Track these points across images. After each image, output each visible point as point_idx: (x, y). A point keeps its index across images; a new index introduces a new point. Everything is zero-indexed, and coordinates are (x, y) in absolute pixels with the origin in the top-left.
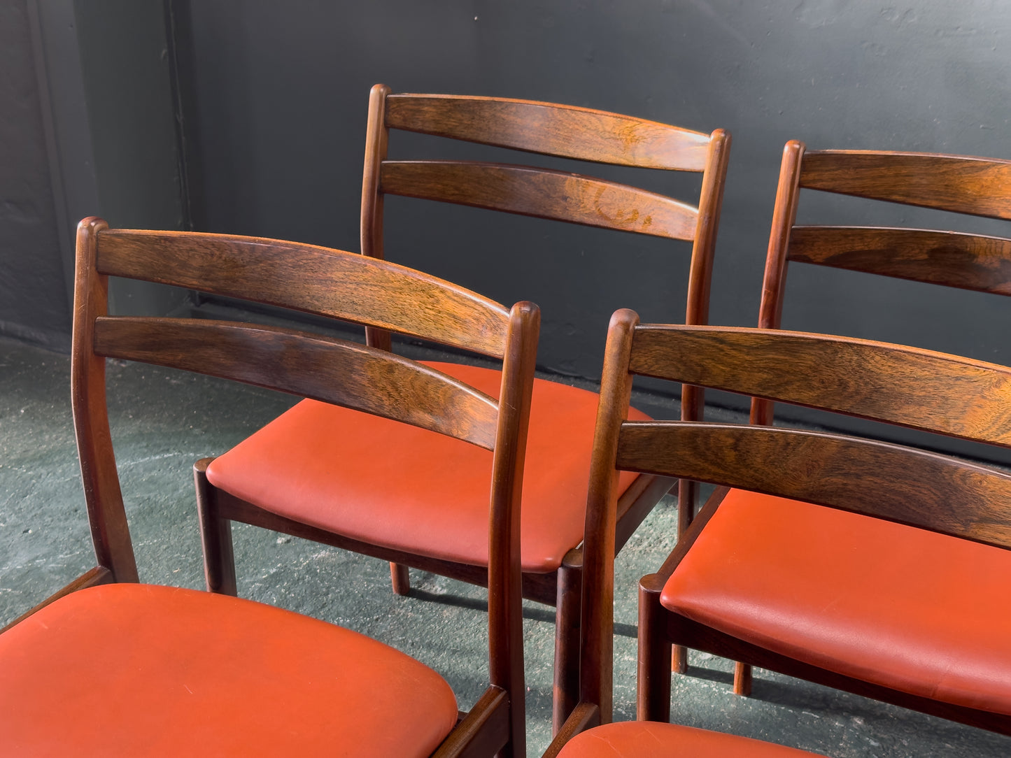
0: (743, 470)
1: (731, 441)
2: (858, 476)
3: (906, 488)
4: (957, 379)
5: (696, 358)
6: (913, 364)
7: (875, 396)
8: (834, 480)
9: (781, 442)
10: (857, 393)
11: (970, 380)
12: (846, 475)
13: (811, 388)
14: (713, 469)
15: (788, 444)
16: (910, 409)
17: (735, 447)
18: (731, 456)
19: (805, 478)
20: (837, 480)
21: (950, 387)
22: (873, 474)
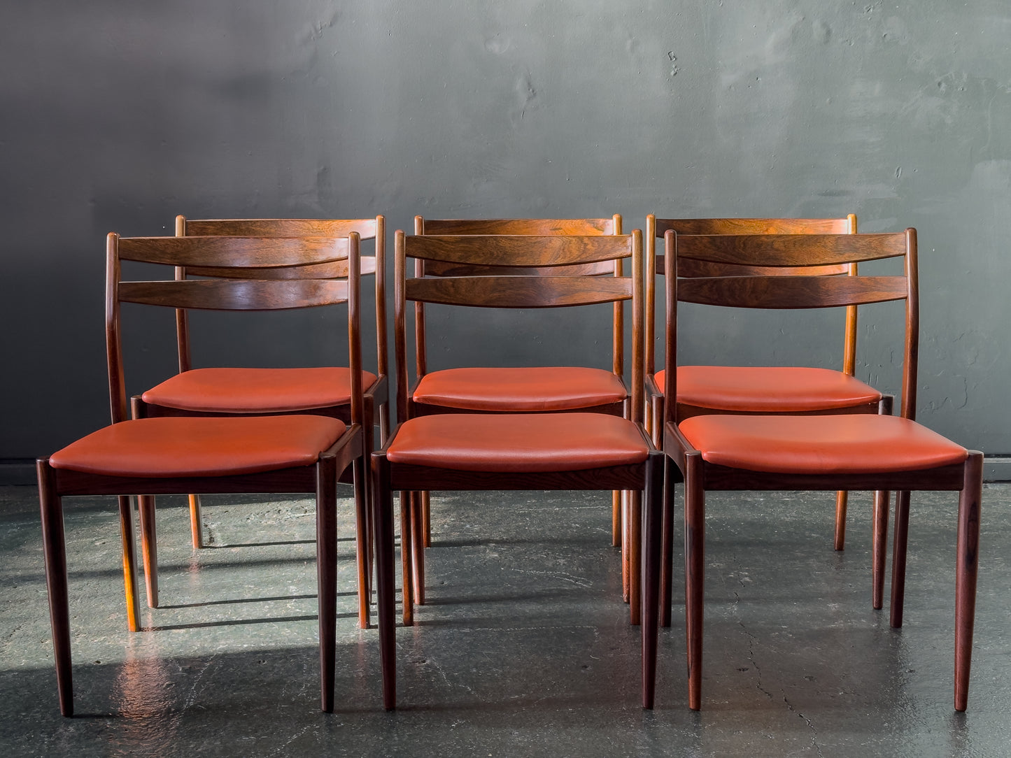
0: (458, 296)
1: (451, 283)
2: (504, 291)
3: (523, 292)
4: (535, 243)
5: (431, 248)
6: (517, 241)
7: (505, 256)
8: (495, 294)
9: (471, 281)
10: (498, 256)
11: (539, 242)
12: (500, 291)
13: (480, 257)
14: (446, 297)
15: (474, 282)
16: (520, 259)
17: (453, 286)
18: (452, 290)
19: (483, 296)
20: (496, 294)
21: (533, 247)
22: (510, 289)
